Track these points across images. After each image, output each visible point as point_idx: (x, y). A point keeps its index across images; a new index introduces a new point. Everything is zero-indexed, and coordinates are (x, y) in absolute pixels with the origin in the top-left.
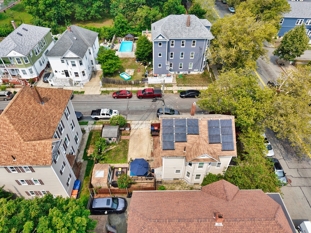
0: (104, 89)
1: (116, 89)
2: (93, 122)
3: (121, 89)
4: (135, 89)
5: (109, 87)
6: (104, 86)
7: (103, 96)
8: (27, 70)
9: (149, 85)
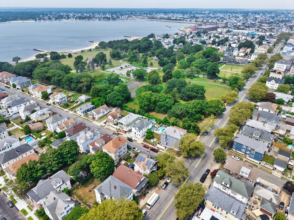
0: (143, 143)
1: (146, 144)
2: (132, 151)
3: (148, 145)
4: (152, 146)
5: (145, 142)
6: (143, 141)
7: (141, 145)
8: (126, 128)
9: (157, 147)
